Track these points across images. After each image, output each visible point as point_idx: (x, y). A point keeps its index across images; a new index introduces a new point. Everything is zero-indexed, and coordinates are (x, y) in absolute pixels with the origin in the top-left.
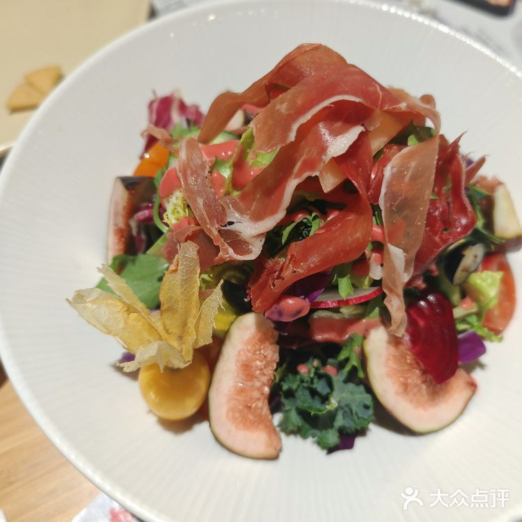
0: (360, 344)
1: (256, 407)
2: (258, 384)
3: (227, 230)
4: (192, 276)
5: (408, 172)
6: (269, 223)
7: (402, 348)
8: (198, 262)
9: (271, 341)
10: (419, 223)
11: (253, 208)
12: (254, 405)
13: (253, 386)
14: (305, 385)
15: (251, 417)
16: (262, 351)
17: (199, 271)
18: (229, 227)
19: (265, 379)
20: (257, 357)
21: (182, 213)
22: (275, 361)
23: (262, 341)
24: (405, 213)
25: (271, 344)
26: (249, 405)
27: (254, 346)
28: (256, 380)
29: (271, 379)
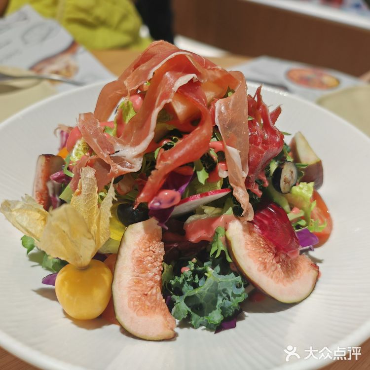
0: (224, 234)
1: (151, 295)
2: (151, 275)
3: (115, 156)
4: (92, 193)
5: (230, 102)
6: (144, 145)
7: (256, 235)
8: (96, 182)
9: (157, 240)
10: (245, 133)
11: (132, 140)
12: (149, 293)
13: (147, 277)
14: (188, 280)
15: (148, 303)
16: (151, 248)
17: (97, 190)
18: (116, 155)
19: (156, 270)
20: (147, 254)
21: (82, 154)
22: (162, 254)
23: (150, 240)
24: (234, 129)
25: (157, 242)
26: (146, 293)
27: (144, 245)
28: (149, 272)
29: (160, 270)
